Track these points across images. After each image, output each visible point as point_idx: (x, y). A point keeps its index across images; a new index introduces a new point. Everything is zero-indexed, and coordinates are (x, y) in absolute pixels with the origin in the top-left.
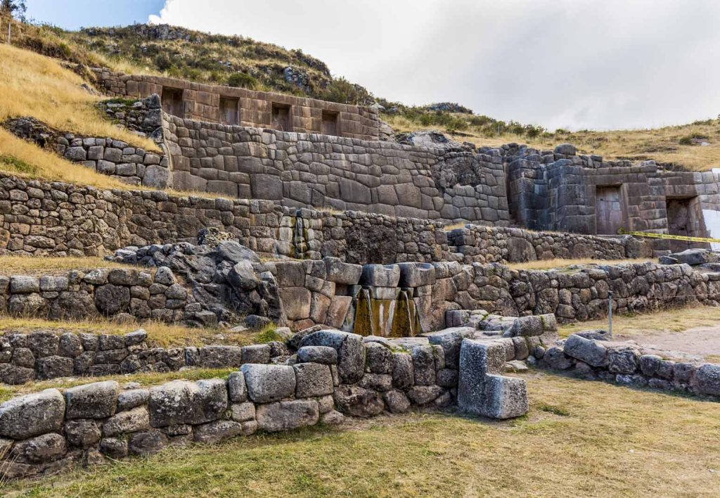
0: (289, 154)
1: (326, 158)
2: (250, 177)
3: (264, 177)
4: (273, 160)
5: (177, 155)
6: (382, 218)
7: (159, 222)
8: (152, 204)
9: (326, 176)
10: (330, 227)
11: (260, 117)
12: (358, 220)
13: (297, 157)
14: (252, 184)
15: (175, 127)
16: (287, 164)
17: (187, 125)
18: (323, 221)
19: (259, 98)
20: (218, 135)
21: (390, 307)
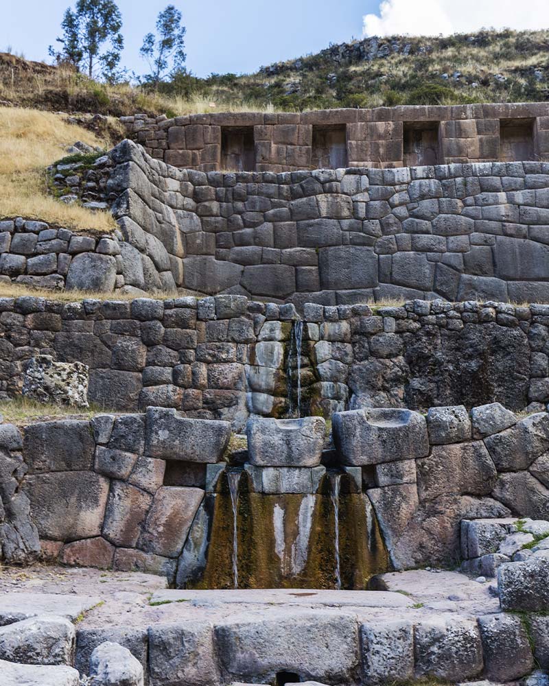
0: (393, 206)
1: (466, 205)
2: (318, 254)
3: (343, 251)
4: (363, 220)
5: (192, 231)
6: (491, 310)
7: (26, 348)
8: (15, 318)
9: (464, 238)
10: (368, 335)
11: (381, 150)
12: (432, 318)
13: (409, 210)
14: (322, 265)
15: (191, 187)
16: (388, 225)
17: (213, 182)
18: (351, 324)
19: (380, 119)
20: (264, 190)
21: (302, 511)
